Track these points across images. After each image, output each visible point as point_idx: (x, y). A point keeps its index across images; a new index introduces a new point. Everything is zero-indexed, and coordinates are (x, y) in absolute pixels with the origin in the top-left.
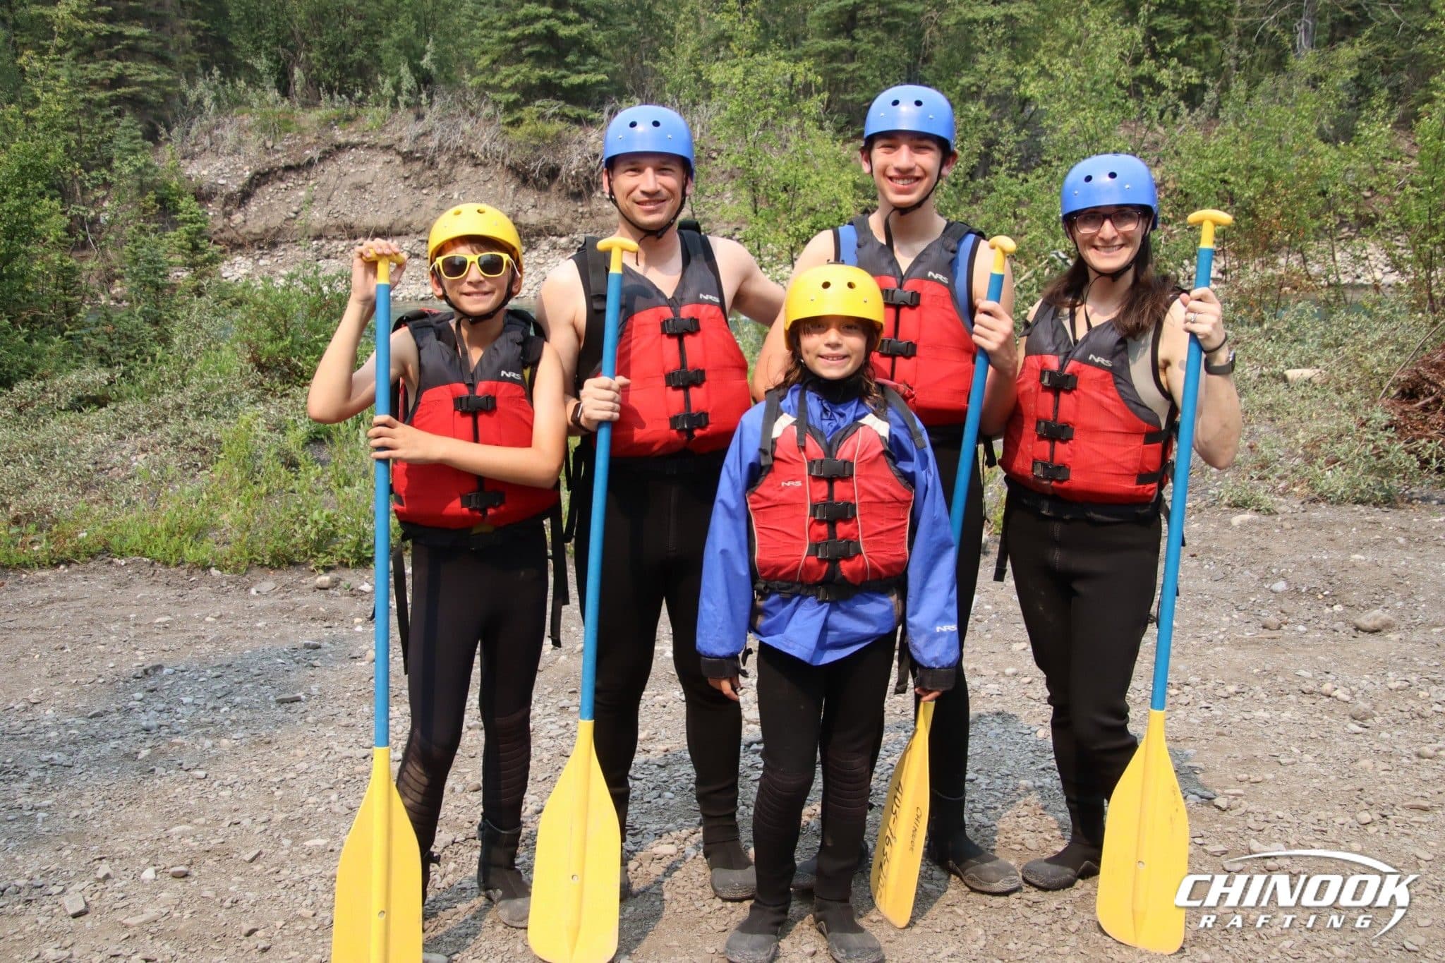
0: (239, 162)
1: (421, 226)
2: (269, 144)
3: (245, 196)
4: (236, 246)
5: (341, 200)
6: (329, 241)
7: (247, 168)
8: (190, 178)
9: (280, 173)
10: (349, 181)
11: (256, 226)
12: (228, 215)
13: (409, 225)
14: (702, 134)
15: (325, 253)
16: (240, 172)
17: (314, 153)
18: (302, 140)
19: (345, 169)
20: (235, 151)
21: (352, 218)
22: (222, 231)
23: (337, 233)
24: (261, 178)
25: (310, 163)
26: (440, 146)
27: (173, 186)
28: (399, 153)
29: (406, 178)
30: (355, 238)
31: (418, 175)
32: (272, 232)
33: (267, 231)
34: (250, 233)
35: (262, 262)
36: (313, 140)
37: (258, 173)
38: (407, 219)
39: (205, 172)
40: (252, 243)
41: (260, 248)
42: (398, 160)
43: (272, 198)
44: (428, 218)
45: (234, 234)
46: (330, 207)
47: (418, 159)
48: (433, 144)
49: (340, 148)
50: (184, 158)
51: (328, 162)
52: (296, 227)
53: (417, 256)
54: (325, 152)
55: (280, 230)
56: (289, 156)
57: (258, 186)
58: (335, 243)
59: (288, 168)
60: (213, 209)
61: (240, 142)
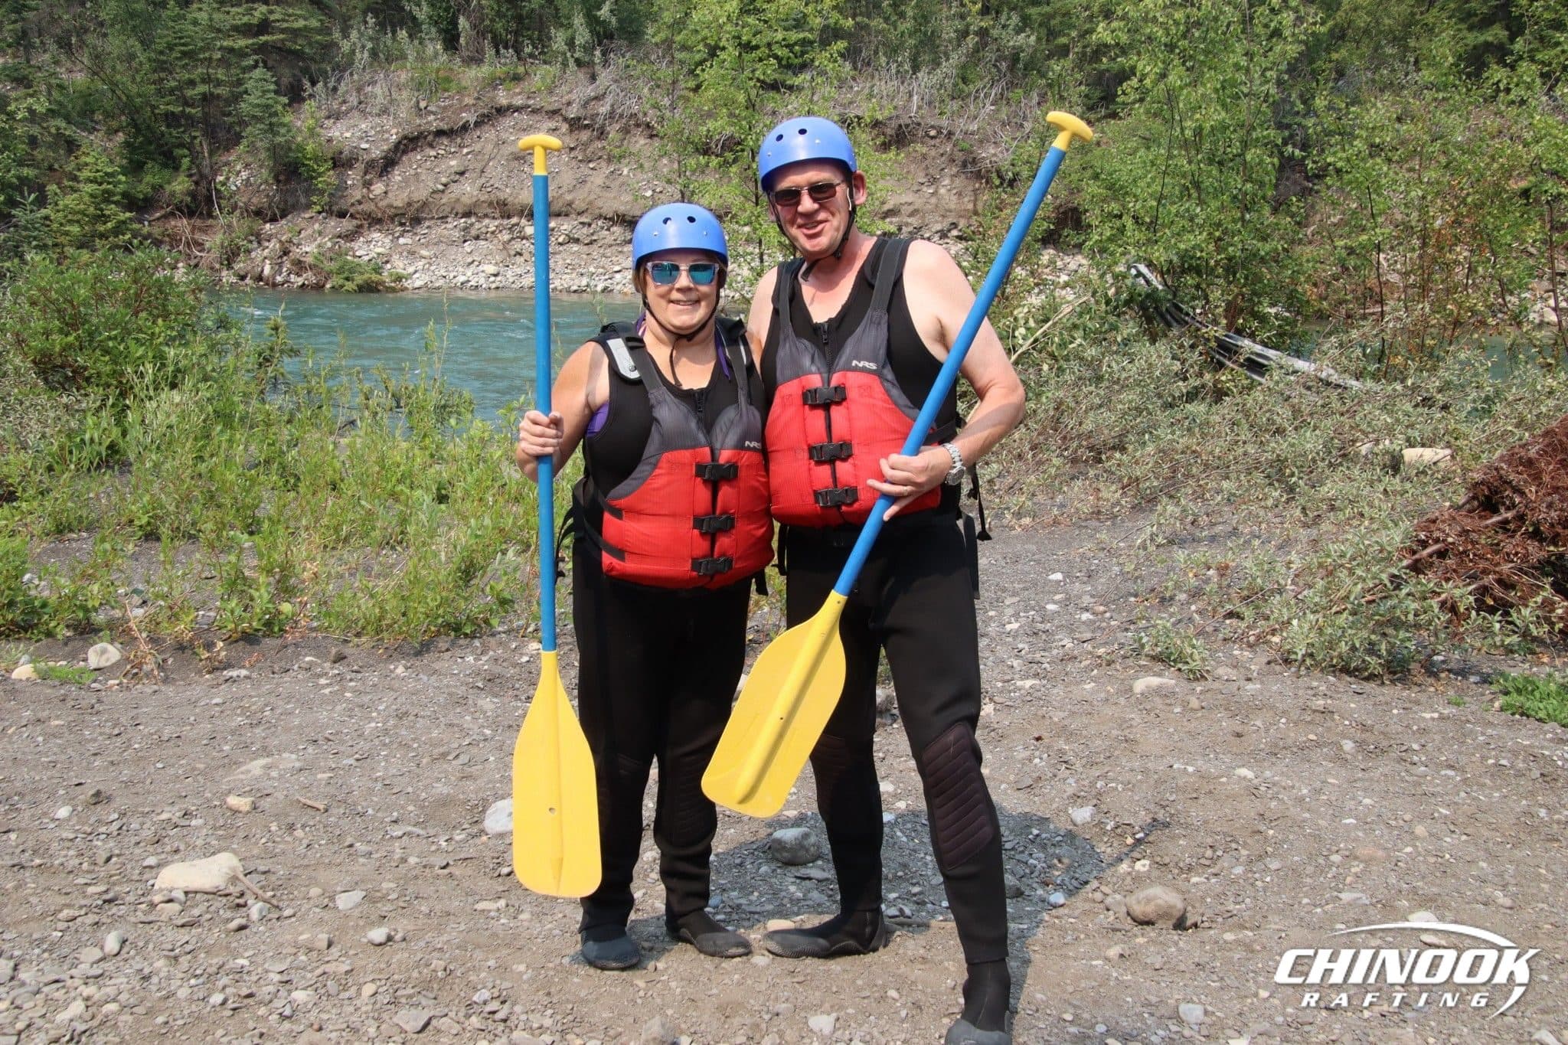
0: (387, 122)
1: (583, 206)
2: (423, 104)
3: (389, 163)
4: (375, 221)
5: (496, 172)
6: (480, 219)
7: (394, 131)
8: (330, 141)
9: (430, 138)
10: (507, 150)
11: (398, 199)
12: (367, 184)
13: (570, 204)
14: (919, 108)
15: (474, 232)
16: (386, 136)
17: (469, 117)
18: (460, 101)
19: (504, 136)
20: (384, 111)
21: (506, 194)
22: (360, 202)
23: (489, 211)
24: (409, 143)
25: (465, 128)
26: (612, 113)
27: (309, 148)
28: (565, 119)
29: (572, 149)
30: (509, 217)
31: (586, 145)
32: (416, 206)
33: (409, 204)
34: (390, 206)
35: (402, 241)
36: (472, 102)
37: (405, 137)
38: (569, 197)
39: (348, 135)
40: (392, 218)
41: (402, 224)
42: (565, 127)
43: (420, 166)
44: (592, 197)
45: (373, 207)
46: (483, 180)
47: (587, 127)
48: (604, 109)
49: (501, 111)
50: (328, 117)
51: (486, 128)
52: (444, 201)
53: (577, 241)
54: (483, 115)
55: (425, 204)
56: (442, 120)
57: (405, 152)
58: (486, 221)
59: (440, 133)
60: (353, 177)
61: (392, 102)
